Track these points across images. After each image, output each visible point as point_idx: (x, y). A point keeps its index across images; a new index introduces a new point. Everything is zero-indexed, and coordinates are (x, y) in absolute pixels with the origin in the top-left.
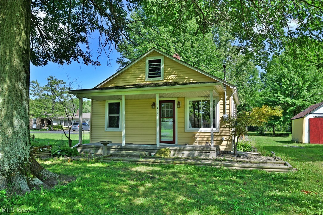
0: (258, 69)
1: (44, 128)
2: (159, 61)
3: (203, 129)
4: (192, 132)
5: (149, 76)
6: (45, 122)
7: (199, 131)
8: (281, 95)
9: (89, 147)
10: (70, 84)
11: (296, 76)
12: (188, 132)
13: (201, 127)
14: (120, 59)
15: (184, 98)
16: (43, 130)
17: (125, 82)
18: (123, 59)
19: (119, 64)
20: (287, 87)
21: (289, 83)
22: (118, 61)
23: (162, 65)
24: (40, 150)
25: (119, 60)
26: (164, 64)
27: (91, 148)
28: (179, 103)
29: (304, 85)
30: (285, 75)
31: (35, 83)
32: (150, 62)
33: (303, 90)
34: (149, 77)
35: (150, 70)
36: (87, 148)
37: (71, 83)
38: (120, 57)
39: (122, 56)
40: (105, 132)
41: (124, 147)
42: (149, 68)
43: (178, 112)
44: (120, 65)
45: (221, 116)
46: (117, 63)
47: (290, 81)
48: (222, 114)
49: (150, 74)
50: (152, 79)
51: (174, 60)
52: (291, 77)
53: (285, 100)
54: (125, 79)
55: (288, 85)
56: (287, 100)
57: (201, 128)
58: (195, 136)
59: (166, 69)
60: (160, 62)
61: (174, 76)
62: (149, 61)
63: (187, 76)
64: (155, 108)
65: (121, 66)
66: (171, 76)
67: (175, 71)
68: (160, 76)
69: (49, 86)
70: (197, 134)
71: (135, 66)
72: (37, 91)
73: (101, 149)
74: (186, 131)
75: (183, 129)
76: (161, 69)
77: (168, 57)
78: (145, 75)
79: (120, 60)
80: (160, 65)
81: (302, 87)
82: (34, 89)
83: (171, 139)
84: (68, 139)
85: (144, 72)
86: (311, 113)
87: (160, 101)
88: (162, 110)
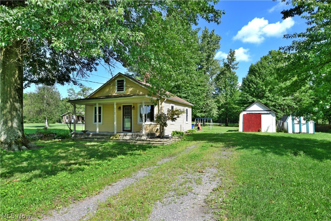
0: (237, 76)
1: (79, 122)
2: (123, 81)
4: (141, 125)
6: (80, 118)
8: (249, 96)
11: (260, 81)
14: (126, 72)
15: (137, 103)
16: (78, 124)
17: (104, 94)
20: (254, 90)
21: (255, 86)
23: (125, 83)
24: (48, 135)
28: (134, 107)
29: (267, 88)
30: (253, 81)
31: (72, 90)
32: (118, 81)
33: (266, 92)
34: (118, 91)
35: (118, 87)
42: (117, 85)
47: (256, 85)
49: (118, 89)
50: (118, 92)
51: (130, 80)
52: (257, 82)
53: (252, 100)
54: (104, 92)
55: (254, 88)
56: (253, 100)
57: (146, 122)
59: (127, 86)
64: (120, 110)
66: (129, 90)
67: (131, 87)
68: (123, 90)
69: (82, 92)
70: (144, 126)
72: (73, 96)
74: (138, 124)
75: (136, 123)
76: (124, 85)
77: (127, 78)
78: (115, 89)
81: (265, 90)
82: (71, 95)
83: (129, 129)
84: (69, 129)
85: (115, 87)
86: (244, 111)
87: (123, 106)
88: (125, 111)
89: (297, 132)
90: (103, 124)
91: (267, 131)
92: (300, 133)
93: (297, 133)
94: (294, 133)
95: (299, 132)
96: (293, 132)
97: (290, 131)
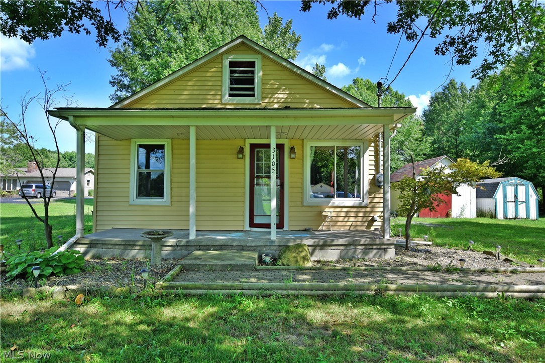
2: (252, 64)
3: (337, 201)
4: (318, 206)
5: (229, 94)
7: (330, 205)
9: (104, 244)
10: (49, 95)
12: (310, 207)
13: (334, 197)
15: (303, 139)
17: (178, 102)
18: (120, 78)
19: (114, 86)
22: (113, 81)
23: (259, 72)
25: (115, 79)
26: (263, 70)
27: (110, 247)
28: (292, 150)
32: (232, 64)
34: (231, 96)
35: (233, 81)
36: (99, 246)
37: (51, 93)
38: (117, 75)
39: (120, 73)
40: (130, 206)
41: (194, 241)
42: (231, 76)
43: (291, 168)
44: (115, 88)
45: (371, 177)
46: (110, 85)
48: (373, 172)
49: (231, 89)
50: (237, 100)
51: (284, 64)
54: (179, 97)
57: (333, 199)
58: (324, 214)
59: (265, 82)
60: (254, 67)
61: (281, 96)
62: (230, 61)
63: (307, 99)
64: (242, 158)
65: (118, 89)
66: (276, 96)
67: (283, 88)
68: (253, 95)
70: (327, 210)
71: (199, 70)
73: (138, 248)
74: (305, 204)
75: (300, 200)
76: (256, 81)
77: (271, 57)
78: (221, 90)
79: (117, 79)
80: (253, 72)
85: (219, 83)
87: (251, 145)
88: (256, 162)
89: (511, 217)
90: (171, 202)
91: (461, 214)
92: (515, 219)
93: (511, 219)
94: (507, 218)
95: (514, 217)
96: (505, 217)
97: (500, 215)
